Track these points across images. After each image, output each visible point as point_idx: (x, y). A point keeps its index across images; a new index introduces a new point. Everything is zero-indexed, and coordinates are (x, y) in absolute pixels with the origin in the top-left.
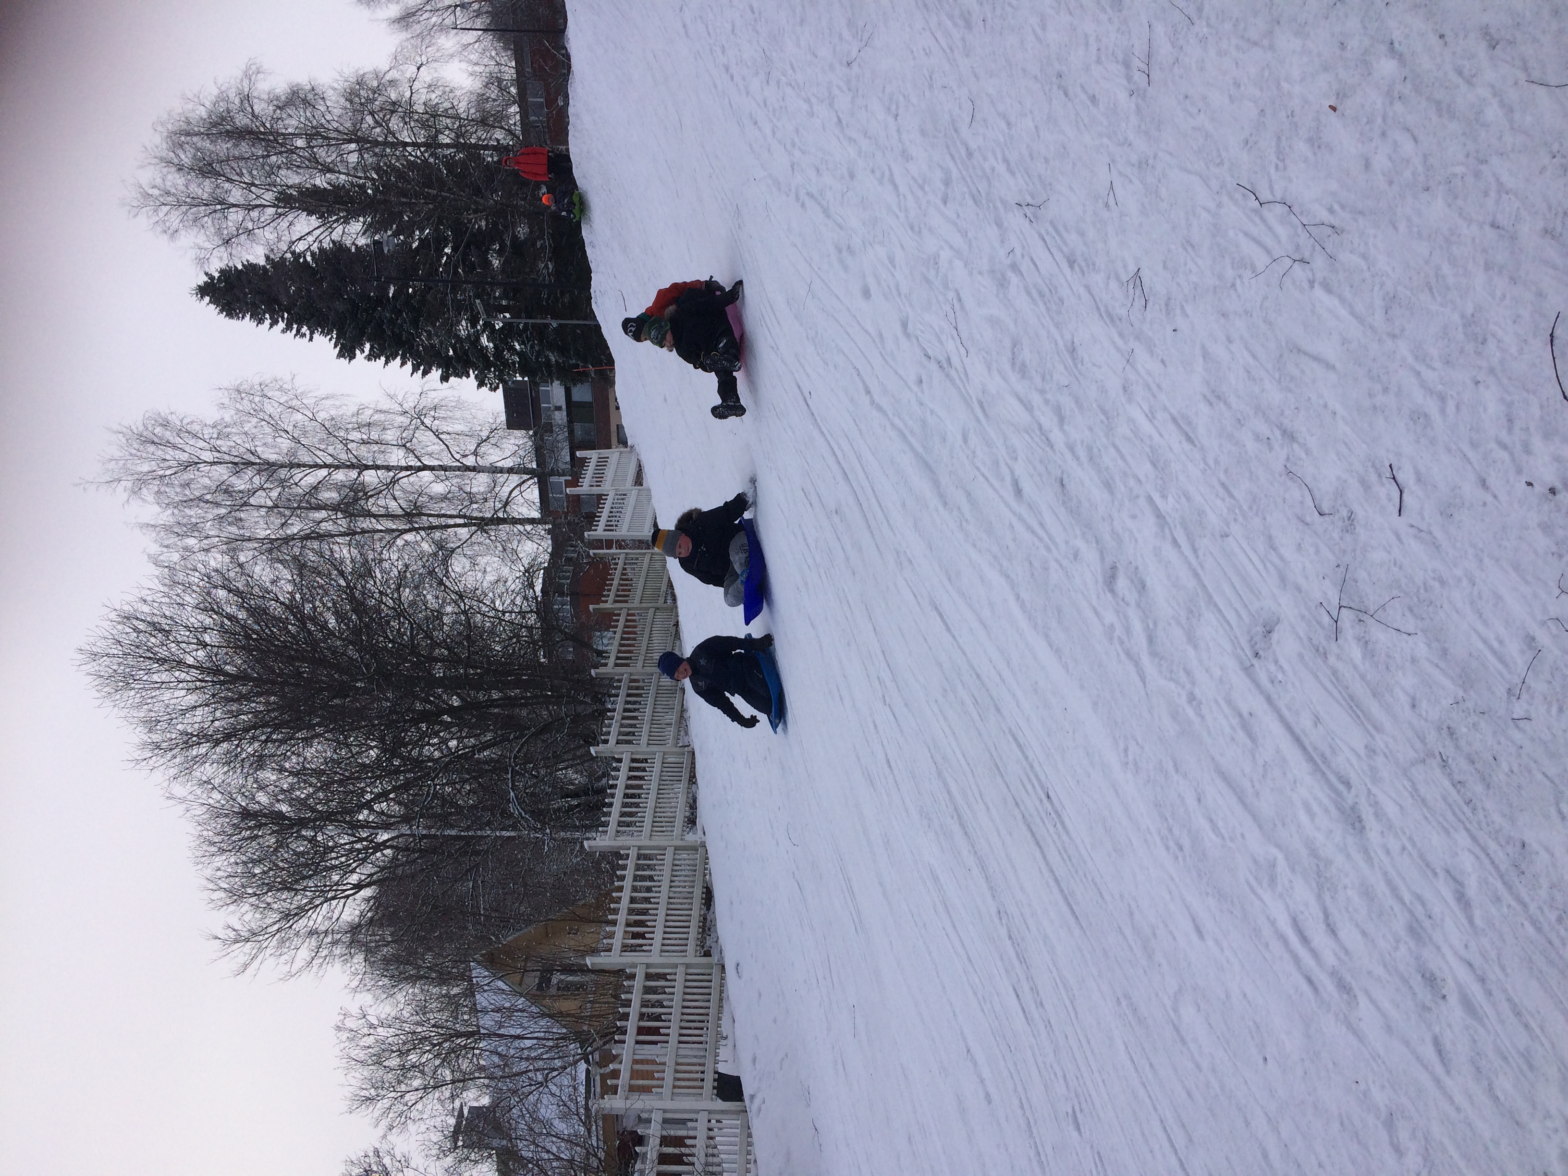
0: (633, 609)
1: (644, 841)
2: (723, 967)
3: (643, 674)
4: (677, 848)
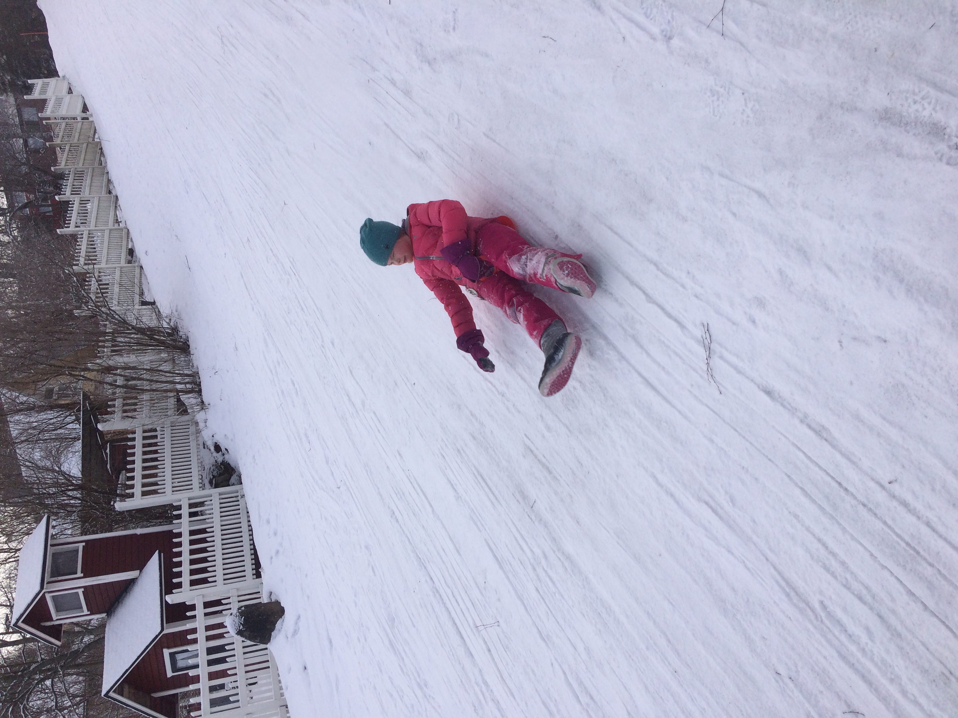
0: (74, 144)
1: (92, 227)
2: (141, 267)
3: (82, 168)
4: (110, 230)
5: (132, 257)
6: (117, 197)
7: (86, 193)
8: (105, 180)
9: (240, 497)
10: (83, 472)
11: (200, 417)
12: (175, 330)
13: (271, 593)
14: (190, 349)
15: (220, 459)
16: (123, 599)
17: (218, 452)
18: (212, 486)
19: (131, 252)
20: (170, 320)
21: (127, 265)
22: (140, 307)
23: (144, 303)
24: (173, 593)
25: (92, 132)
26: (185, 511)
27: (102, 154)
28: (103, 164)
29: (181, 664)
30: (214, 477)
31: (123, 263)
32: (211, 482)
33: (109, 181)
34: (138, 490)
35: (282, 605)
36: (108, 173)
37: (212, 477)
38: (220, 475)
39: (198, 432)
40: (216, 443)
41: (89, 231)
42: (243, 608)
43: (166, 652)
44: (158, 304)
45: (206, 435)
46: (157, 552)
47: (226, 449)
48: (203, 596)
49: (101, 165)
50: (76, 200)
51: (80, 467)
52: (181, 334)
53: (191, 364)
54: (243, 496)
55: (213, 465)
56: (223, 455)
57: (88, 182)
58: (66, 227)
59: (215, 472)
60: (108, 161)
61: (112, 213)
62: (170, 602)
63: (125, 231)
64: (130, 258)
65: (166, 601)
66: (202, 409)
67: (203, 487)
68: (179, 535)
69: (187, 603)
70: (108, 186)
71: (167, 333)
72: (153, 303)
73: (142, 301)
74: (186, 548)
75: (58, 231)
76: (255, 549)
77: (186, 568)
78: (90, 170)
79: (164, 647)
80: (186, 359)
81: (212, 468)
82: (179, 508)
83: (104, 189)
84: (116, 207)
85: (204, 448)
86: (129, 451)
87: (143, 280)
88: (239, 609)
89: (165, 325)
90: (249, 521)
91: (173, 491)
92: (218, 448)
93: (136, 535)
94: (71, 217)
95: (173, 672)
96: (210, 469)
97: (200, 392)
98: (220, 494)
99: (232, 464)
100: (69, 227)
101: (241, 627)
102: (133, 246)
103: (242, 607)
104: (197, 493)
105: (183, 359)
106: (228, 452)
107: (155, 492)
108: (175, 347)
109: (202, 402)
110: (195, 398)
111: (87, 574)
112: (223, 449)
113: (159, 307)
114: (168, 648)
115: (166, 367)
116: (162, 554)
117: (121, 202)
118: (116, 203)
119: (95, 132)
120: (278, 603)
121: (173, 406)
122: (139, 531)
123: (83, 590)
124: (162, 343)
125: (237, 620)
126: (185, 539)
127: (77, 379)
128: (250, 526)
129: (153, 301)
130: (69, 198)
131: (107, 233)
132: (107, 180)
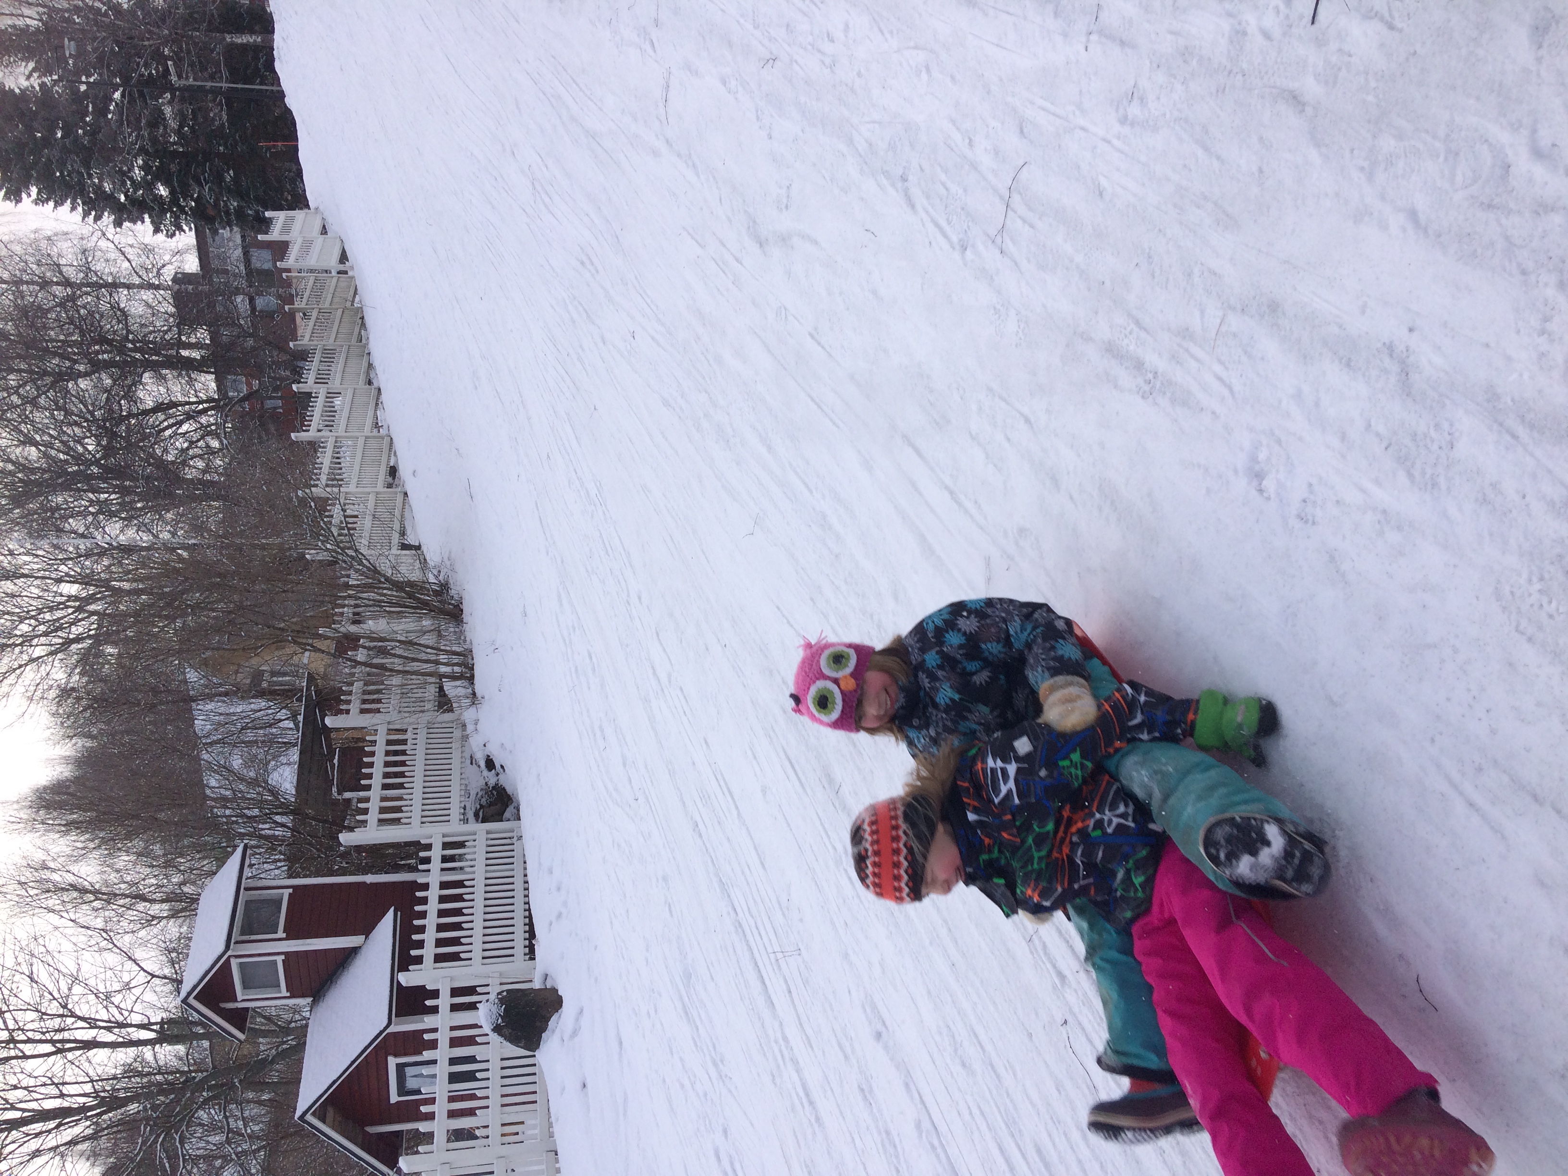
0: (324, 309)
1: (341, 432)
2: (406, 494)
3: (333, 345)
4: (366, 437)
5: (394, 479)
6: (379, 389)
7: (335, 384)
8: (365, 364)
9: (516, 838)
10: (297, 788)
11: (469, 715)
12: (445, 586)
13: (547, 975)
14: (463, 616)
15: (492, 782)
16: (338, 978)
17: (490, 770)
18: (477, 821)
19: (393, 471)
20: (439, 572)
21: (386, 490)
22: (399, 552)
23: (405, 547)
24: (409, 971)
25: (352, 293)
26: (436, 854)
27: (363, 325)
28: (364, 341)
29: (411, 1084)
30: (482, 806)
31: (380, 487)
32: (476, 815)
33: (370, 366)
34: (373, 817)
35: (560, 993)
36: (369, 354)
37: (478, 807)
38: (490, 805)
39: (465, 738)
40: (489, 756)
41: (336, 437)
42: (505, 994)
43: (392, 1062)
44: (424, 548)
45: (475, 743)
46: (393, 908)
47: (502, 767)
48: (452, 979)
49: (361, 341)
50: (322, 391)
51: (295, 782)
52: (452, 592)
53: (462, 638)
54: (520, 838)
55: (482, 790)
56: (498, 775)
57: (340, 366)
58: (304, 431)
59: (484, 800)
60: (371, 337)
61: (371, 413)
62: (404, 984)
63: (387, 440)
64: (390, 479)
65: (398, 982)
66: (473, 703)
67: (466, 821)
68: (425, 887)
69: (428, 987)
70: (368, 374)
71: (434, 591)
72: (418, 548)
73: (403, 544)
74: (433, 907)
75: (293, 435)
76: (530, 917)
77: (430, 936)
78: (345, 349)
79: (390, 1054)
80: (457, 630)
81: (480, 794)
82: (428, 847)
83: (362, 377)
84: (377, 404)
85: (472, 763)
86: (365, 760)
87: (406, 514)
88: (499, 994)
89: (432, 579)
90: (525, 875)
91: (422, 823)
92: (490, 764)
93: (365, 883)
94: (312, 416)
95: (399, 1095)
96: (477, 794)
97: (471, 679)
98: (488, 832)
99: (509, 791)
100: (308, 431)
101: (500, 1020)
102: (397, 462)
103: (503, 992)
104: (455, 828)
105: (452, 629)
106: (504, 771)
107: (397, 821)
108: (442, 612)
109: (474, 694)
110: (464, 687)
111: (292, 933)
112: (498, 766)
113: (425, 552)
114: (396, 1055)
115: (429, 640)
116: (399, 913)
117: (384, 397)
118: (378, 399)
119: (355, 293)
120: (555, 991)
121: (431, 698)
122: (370, 879)
123: (283, 957)
124: (425, 604)
125: (494, 1009)
126: (433, 894)
127: (302, 649)
128: (526, 882)
129: (417, 544)
130: (311, 388)
131: (361, 441)
132: (367, 365)
